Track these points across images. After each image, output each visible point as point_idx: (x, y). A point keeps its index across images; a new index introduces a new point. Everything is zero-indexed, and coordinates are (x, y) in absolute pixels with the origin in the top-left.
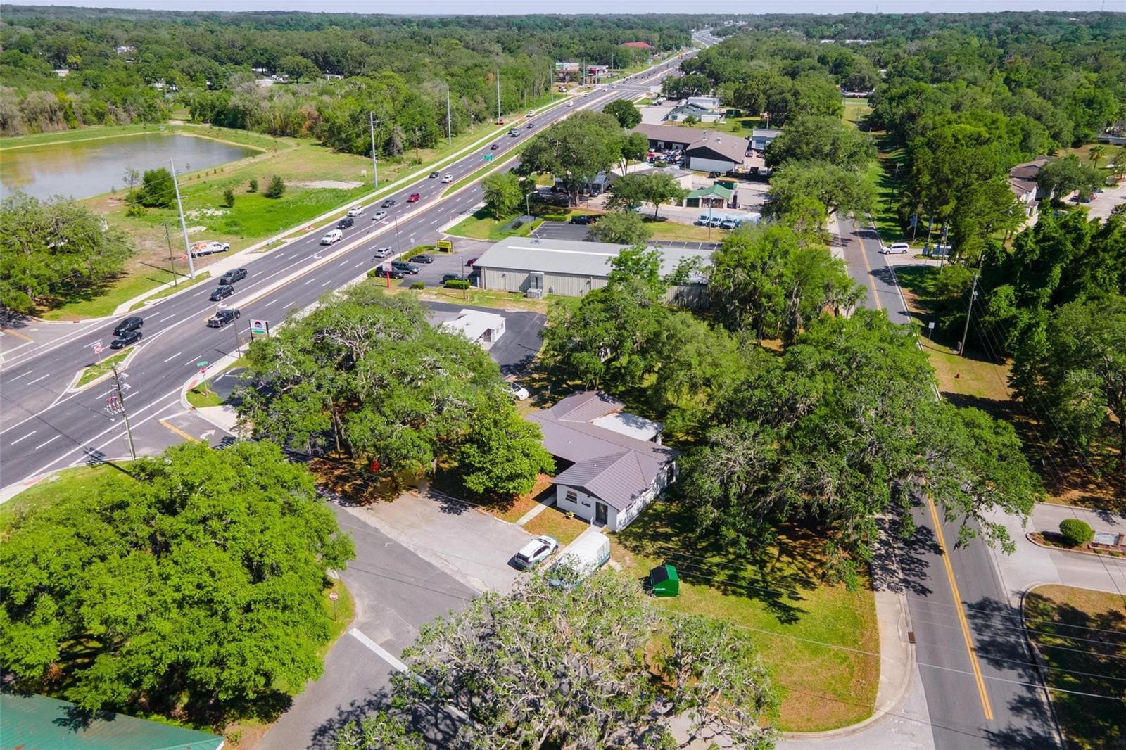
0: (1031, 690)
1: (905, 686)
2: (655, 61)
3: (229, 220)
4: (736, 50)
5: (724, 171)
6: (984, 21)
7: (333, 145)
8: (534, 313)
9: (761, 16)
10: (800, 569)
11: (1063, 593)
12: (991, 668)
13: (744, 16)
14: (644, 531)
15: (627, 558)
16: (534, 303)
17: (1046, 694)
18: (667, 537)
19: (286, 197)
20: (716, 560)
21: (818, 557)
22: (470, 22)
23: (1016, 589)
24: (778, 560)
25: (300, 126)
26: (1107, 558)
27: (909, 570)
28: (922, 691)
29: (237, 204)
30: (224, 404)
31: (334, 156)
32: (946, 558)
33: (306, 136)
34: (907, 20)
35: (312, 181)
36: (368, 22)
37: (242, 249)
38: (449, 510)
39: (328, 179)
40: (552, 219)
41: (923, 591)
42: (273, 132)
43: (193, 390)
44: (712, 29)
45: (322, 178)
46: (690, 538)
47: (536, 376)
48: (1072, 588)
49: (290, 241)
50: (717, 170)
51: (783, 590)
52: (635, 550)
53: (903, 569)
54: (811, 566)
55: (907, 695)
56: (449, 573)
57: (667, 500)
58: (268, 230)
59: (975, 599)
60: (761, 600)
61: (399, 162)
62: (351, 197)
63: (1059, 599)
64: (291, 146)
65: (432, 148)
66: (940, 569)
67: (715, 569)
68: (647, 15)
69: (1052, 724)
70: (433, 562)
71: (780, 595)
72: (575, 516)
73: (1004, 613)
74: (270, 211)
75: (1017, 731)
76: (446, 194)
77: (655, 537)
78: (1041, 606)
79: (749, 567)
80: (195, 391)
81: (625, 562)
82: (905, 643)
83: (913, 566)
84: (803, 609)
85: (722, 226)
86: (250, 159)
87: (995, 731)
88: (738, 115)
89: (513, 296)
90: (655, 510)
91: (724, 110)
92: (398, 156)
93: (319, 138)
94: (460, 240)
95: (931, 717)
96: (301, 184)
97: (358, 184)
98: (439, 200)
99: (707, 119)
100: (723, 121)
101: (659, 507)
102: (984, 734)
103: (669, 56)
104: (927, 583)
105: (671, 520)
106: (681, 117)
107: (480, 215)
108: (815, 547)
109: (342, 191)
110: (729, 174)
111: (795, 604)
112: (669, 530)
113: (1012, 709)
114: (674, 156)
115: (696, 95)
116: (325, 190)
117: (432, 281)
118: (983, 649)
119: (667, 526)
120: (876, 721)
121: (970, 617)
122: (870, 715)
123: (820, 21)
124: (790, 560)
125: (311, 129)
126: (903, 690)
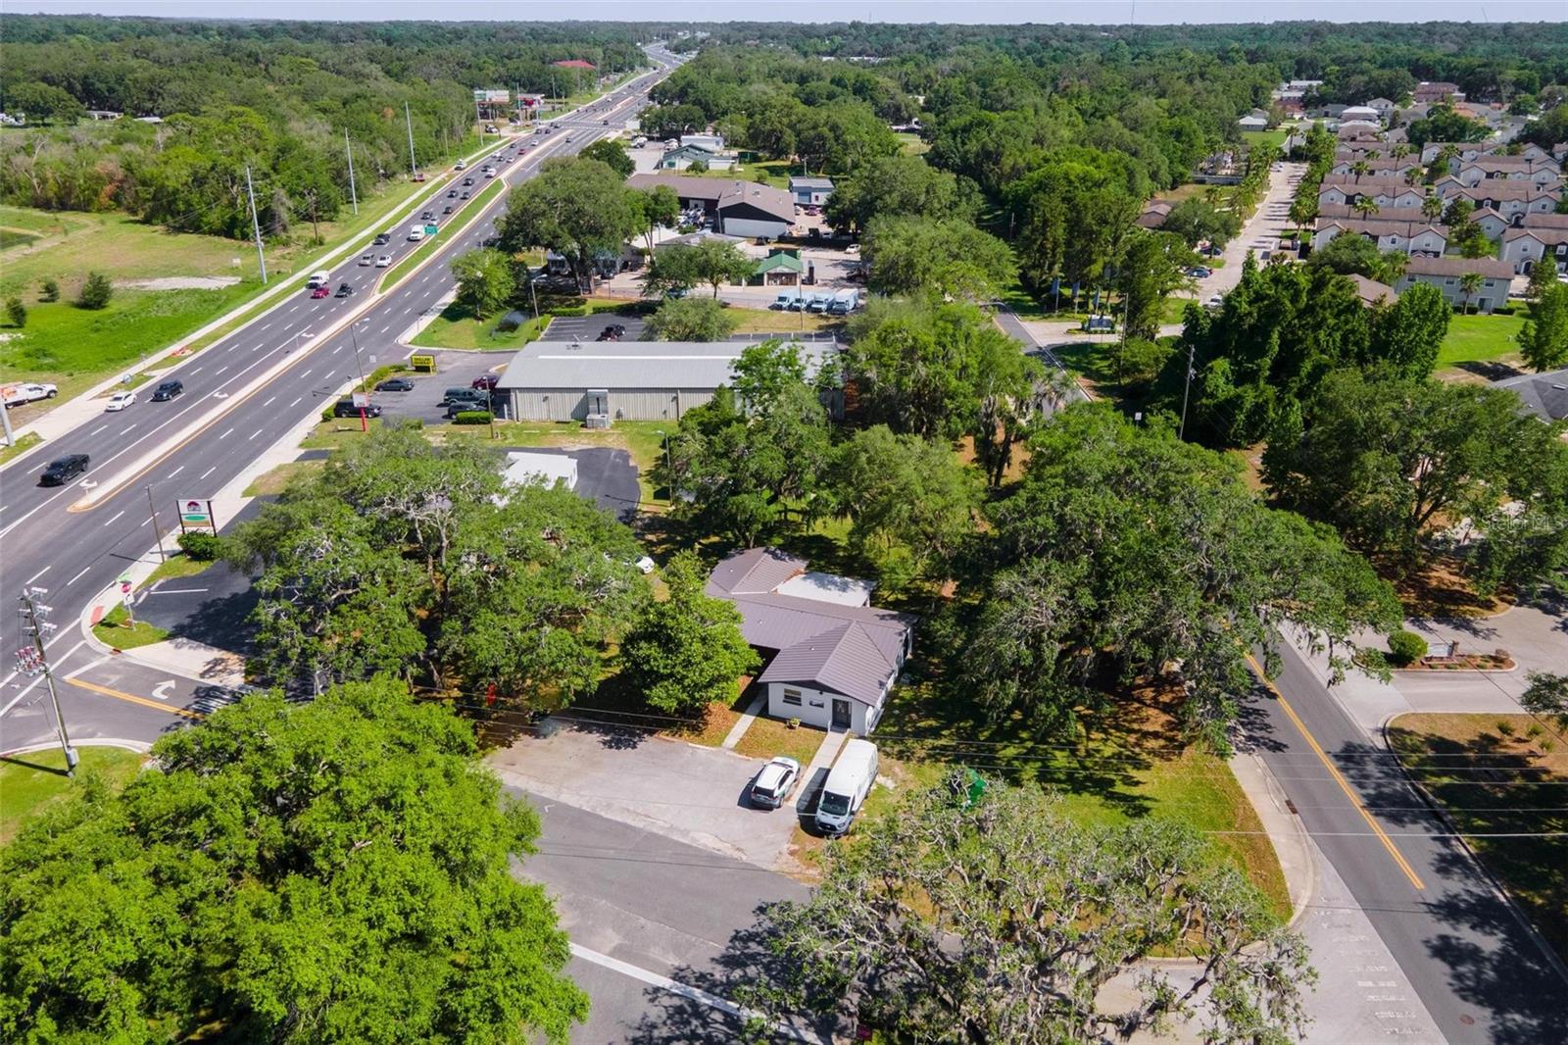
0: (1445, 842)
1: (1311, 869)
2: (605, 88)
3: (31, 348)
4: (717, 70)
5: (775, 236)
6: (1008, 35)
7: (164, 221)
8: (608, 450)
9: (725, 24)
10: (1120, 746)
11: (1422, 721)
12: (1392, 826)
13: (703, 25)
14: (901, 729)
15: (897, 770)
16: (600, 436)
17: (1466, 846)
18: (935, 733)
19: (113, 306)
20: (1011, 751)
21: (1135, 726)
22: (308, 31)
23: (1372, 726)
24: (1089, 739)
25: (96, 193)
26: (1446, 673)
27: (1249, 723)
28: (1333, 870)
29: (30, 320)
30: (171, 637)
31: (171, 238)
32: (1281, 700)
33: (108, 209)
34: (916, 33)
35: (151, 279)
36: (133, 30)
37: (79, 392)
38: (616, 744)
39: (177, 274)
40: (564, 314)
41: (1277, 747)
42: (45, 205)
43: (102, 623)
44: (665, 43)
45: (168, 272)
46: (965, 728)
47: (652, 537)
48: (1429, 715)
49: (159, 374)
50: (764, 234)
51: (1112, 776)
52: (900, 756)
53: (1242, 724)
54: (1132, 739)
55: (1318, 879)
56: (661, 833)
57: (912, 683)
58: (111, 360)
59: (1338, 748)
60: (1092, 794)
61: (286, 244)
62: (228, 301)
63: (1422, 729)
64: (86, 226)
65: (331, 220)
66: (1282, 715)
67: (1016, 763)
68: (567, 23)
69: (1487, 880)
70: (630, 822)
71: (1112, 783)
72: (802, 725)
73: (1374, 755)
74: (97, 330)
75: (1456, 896)
76: (384, 287)
77: (920, 734)
78: (1408, 742)
79: (1058, 754)
80: (107, 624)
81: (895, 774)
82: (1288, 816)
83: (1252, 718)
84: (1148, 795)
85: (809, 308)
86: (24, 249)
87: (1434, 902)
88: (755, 159)
89: (565, 429)
90: (902, 698)
91: (735, 152)
92: (284, 236)
93: (134, 212)
94: (439, 352)
95: (1358, 899)
96: (132, 285)
97: (233, 281)
98: (375, 297)
99: (715, 165)
100: (740, 168)
101: (906, 693)
102: (1424, 907)
103: (621, 80)
104: (1278, 736)
105: (930, 708)
106: (682, 164)
107: (452, 314)
108: (1126, 714)
109: (209, 291)
110: (782, 239)
111: (1136, 791)
112: (933, 723)
113: (1439, 871)
114: (696, 217)
115: (689, 133)
116: (180, 292)
117: (430, 416)
118: (1375, 803)
119: (927, 717)
120: (1300, 918)
121: (1344, 770)
122: (1290, 914)
123: (808, 32)
124: (1103, 736)
125: (116, 198)
126: (1311, 874)
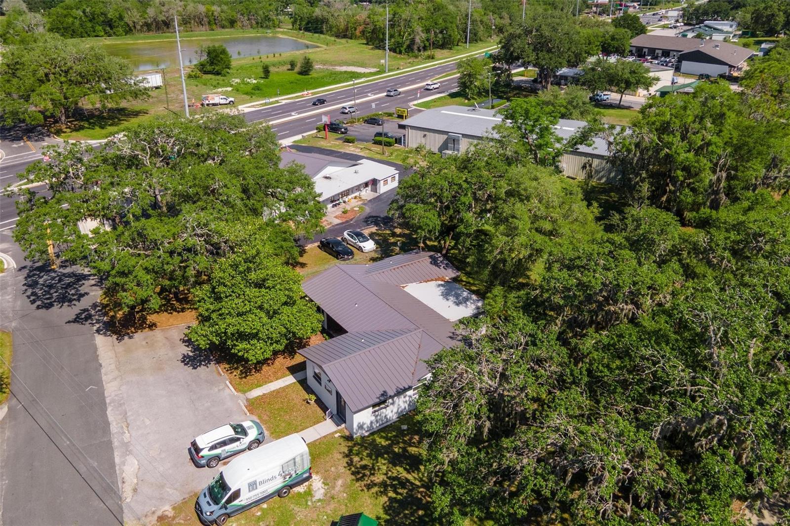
5: (716, 74)
15: (340, 483)
25: (356, 30)
29: (272, 77)
31: (370, 51)
35: (341, 66)
37: (244, 104)
39: (355, 66)
45: (350, 65)
47: (398, 231)
49: (284, 102)
50: (708, 73)
52: (360, 472)
56: (115, 444)
61: (417, 57)
65: (450, 49)
70: (113, 424)
72: (318, 402)
77: (399, 459)
81: (334, 487)
91: (740, 32)
92: (416, 53)
93: (367, 40)
97: (374, 70)
98: (427, 83)
100: (735, 40)
106: (691, 35)
107: (456, 95)
115: (715, 20)
116: (345, 72)
117: (367, 138)
125: (363, 32)
